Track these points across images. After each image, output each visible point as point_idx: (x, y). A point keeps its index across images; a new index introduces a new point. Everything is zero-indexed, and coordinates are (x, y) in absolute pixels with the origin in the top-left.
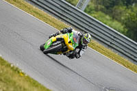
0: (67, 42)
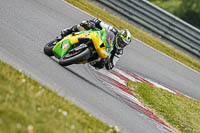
0: (98, 47)
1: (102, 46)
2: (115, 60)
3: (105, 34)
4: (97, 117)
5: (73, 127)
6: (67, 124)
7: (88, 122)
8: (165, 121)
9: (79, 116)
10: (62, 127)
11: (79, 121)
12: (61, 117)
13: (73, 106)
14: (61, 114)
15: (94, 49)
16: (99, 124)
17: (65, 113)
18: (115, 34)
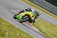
1: (32, 16)
2: (36, 20)
3: (33, 13)
4: (13, 24)
5: (6, 27)
6: (4, 26)
7: (10, 26)
8: (32, 25)
9: (7, 24)
10: (3, 27)
11: (7, 25)
12: (2, 24)
13: (6, 21)
14: (2, 23)
15: (30, 17)
16: (13, 26)
17: (3, 23)
18: (36, 12)
